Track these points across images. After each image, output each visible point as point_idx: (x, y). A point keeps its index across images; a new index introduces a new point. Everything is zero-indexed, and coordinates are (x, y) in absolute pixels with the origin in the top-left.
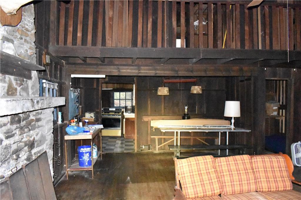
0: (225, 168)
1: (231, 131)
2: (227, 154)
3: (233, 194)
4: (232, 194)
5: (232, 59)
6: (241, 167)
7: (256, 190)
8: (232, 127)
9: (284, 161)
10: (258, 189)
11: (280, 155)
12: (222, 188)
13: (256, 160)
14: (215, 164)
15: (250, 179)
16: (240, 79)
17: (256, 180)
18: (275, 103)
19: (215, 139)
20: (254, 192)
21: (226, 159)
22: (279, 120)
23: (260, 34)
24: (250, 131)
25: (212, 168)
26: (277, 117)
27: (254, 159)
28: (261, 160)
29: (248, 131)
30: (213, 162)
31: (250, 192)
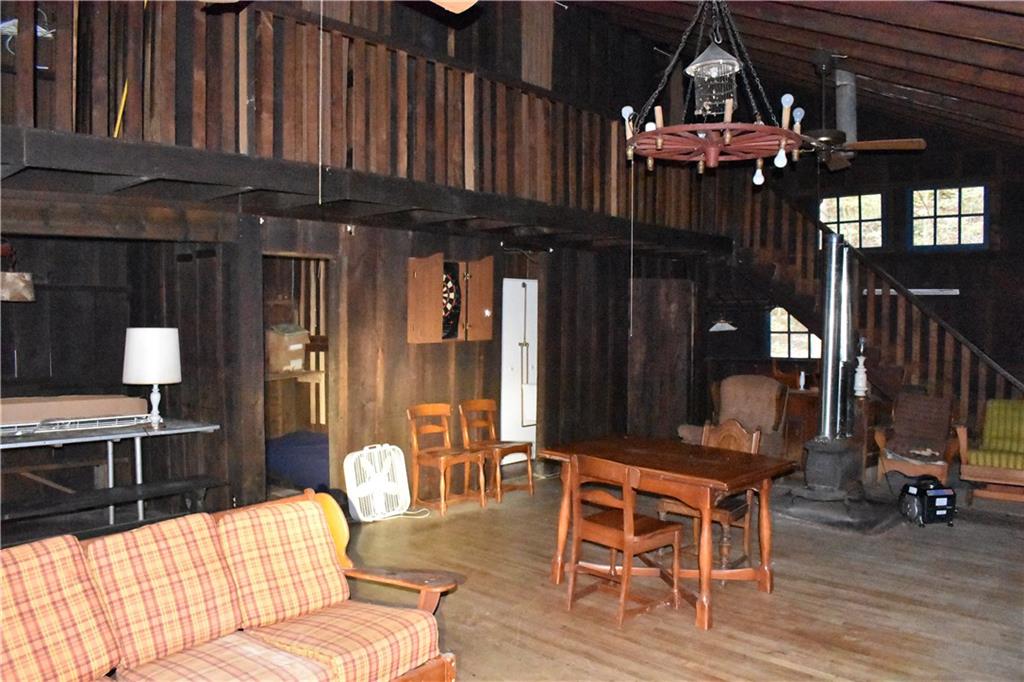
0: (123, 573)
1: (151, 434)
2: (141, 518)
3: (162, 657)
4: (158, 659)
5: (145, 179)
6: (182, 558)
7: (236, 626)
8: (155, 418)
9: (320, 515)
10: (242, 622)
11: (308, 499)
12: (117, 648)
13: (230, 527)
14: (84, 563)
15: (216, 594)
16: (178, 250)
17: (234, 593)
18: (296, 330)
19: (96, 468)
20: (231, 634)
21: (125, 540)
22: (309, 384)
23: (244, 101)
24: (218, 427)
25: (73, 582)
26: (304, 374)
27: (225, 524)
28: (248, 523)
29: (210, 429)
30: (77, 558)
31: (219, 637)
